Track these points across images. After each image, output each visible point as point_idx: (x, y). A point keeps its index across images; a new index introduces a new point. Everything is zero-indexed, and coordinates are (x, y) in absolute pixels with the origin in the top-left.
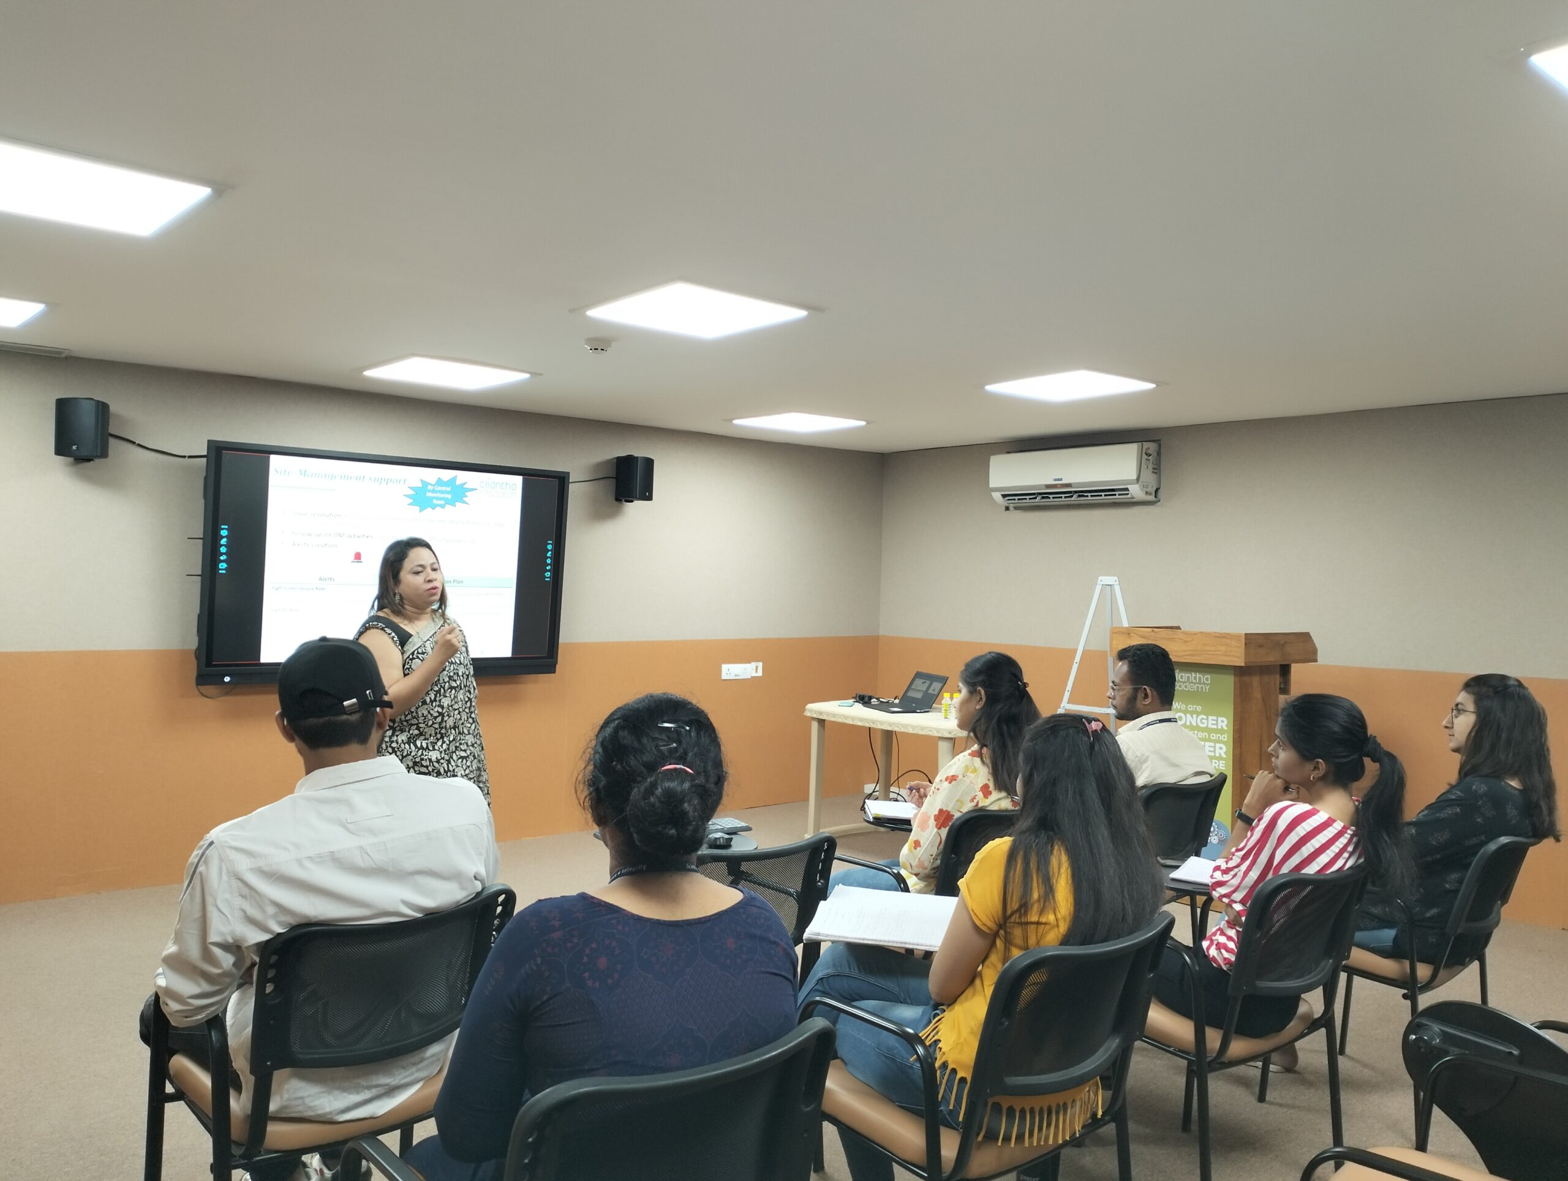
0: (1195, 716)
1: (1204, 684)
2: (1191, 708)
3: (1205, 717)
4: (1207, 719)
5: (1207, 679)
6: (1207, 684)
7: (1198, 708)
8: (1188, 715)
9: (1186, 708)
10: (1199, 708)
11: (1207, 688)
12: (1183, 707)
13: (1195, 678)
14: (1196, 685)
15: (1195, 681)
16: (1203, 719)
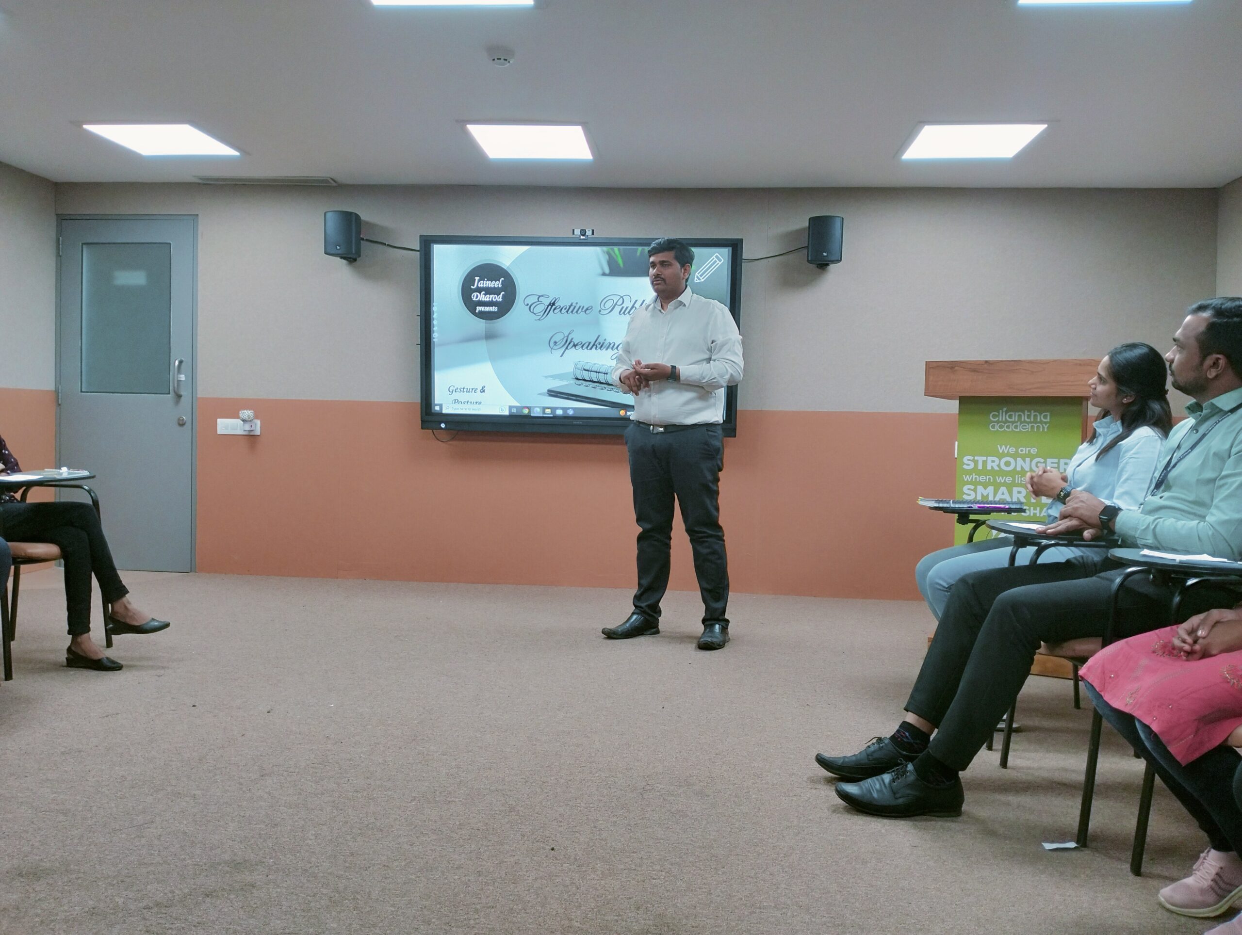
0: (1028, 460)
1: (1041, 422)
2: (1024, 451)
3: (1042, 460)
4: (1045, 462)
5: (1045, 417)
6: (1046, 423)
7: (1032, 451)
8: (1019, 460)
9: (1017, 450)
10: (1034, 451)
11: (1046, 427)
12: (1012, 450)
13: (1029, 417)
14: (1030, 425)
15: (1029, 420)
16: (1040, 462)
